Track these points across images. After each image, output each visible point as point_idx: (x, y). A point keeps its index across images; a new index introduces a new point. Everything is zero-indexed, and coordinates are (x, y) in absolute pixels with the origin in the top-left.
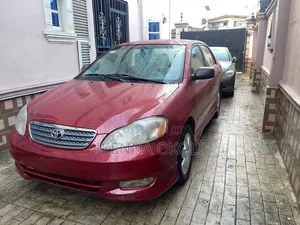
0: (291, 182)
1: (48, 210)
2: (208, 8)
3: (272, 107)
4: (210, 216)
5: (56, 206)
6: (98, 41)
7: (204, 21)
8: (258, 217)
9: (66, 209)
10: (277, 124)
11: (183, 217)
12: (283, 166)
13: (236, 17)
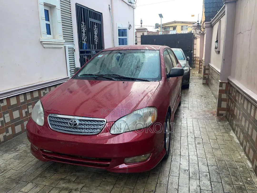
0: (245, 153)
1: (64, 185)
2: (161, 16)
3: (224, 96)
4: (192, 181)
5: (69, 181)
6: (81, 46)
7: (157, 26)
8: (226, 179)
9: (79, 183)
10: (229, 110)
11: (172, 183)
12: (237, 141)
13: (183, 22)
